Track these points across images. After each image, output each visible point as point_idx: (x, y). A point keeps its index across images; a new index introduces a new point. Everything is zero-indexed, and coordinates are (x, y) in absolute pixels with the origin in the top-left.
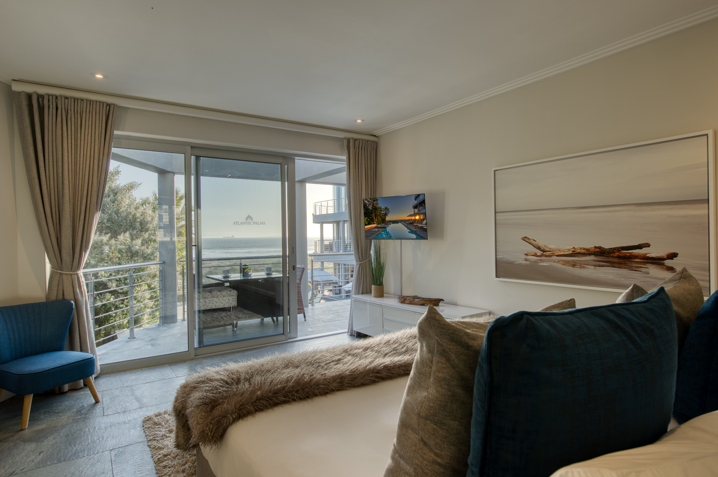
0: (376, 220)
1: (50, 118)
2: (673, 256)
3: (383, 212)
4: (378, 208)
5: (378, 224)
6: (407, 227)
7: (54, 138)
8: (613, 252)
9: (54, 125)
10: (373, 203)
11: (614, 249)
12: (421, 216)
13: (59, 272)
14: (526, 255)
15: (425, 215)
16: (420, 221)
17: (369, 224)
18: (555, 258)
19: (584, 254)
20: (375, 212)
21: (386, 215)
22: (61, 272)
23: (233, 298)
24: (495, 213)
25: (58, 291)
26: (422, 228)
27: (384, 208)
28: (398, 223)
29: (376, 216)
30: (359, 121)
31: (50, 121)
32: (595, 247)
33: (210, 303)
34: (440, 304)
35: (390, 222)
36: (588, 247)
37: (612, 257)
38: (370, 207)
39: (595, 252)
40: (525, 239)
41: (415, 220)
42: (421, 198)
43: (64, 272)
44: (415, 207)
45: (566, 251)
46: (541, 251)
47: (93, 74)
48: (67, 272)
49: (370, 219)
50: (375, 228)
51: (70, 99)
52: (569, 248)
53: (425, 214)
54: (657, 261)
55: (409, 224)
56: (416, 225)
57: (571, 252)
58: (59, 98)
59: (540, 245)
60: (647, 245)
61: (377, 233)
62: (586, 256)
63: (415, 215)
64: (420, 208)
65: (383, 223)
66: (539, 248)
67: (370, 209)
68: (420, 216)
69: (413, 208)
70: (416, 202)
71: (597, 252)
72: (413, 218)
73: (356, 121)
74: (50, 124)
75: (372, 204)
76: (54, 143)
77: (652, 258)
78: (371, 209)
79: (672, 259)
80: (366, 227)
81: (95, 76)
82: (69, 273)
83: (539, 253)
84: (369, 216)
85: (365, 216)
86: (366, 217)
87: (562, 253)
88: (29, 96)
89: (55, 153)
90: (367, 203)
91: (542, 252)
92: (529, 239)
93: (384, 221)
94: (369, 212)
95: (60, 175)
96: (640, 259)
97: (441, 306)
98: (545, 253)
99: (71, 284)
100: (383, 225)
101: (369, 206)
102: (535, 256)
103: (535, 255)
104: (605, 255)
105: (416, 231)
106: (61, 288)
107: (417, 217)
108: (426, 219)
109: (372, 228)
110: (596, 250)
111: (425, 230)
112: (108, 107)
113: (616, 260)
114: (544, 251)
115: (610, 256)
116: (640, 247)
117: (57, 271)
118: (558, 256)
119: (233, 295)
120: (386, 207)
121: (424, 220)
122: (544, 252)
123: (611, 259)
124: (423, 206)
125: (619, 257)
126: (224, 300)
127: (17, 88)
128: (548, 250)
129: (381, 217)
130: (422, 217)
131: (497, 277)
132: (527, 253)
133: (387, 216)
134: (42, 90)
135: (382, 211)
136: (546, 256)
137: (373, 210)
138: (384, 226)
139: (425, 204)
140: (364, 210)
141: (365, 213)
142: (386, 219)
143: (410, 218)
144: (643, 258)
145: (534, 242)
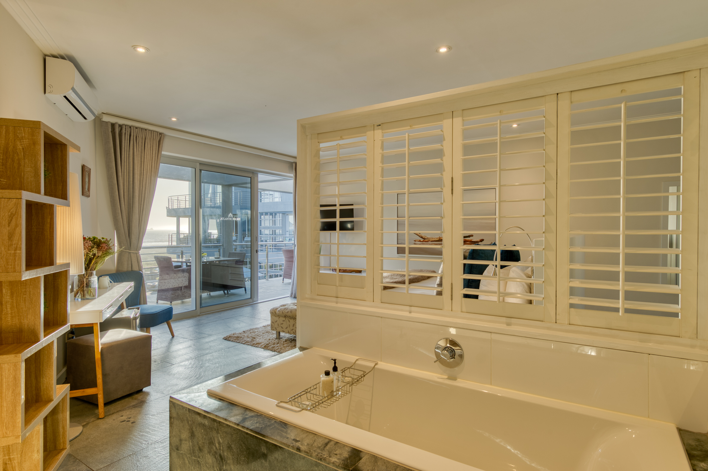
1: (126, 142)
2: (482, 240)
7: (128, 156)
9: (128, 147)
13: (128, 252)
14: (415, 241)
18: (430, 242)
22: (129, 251)
23: (185, 279)
24: (397, 217)
25: (128, 264)
31: (126, 144)
33: (168, 283)
43: (132, 252)
47: (170, 118)
48: (134, 252)
51: (139, 129)
52: (437, 237)
57: (438, 239)
58: (132, 128)
59: (422, 236)
66: (422, 237)
74: (126, 146)
76: (128, 160)
77: (474, 242)
79: (482, 242)
81: (171, 120)
82: (135, 252)
83: (422, 240)
87: (434, 240)
88: (113, 125)
89: (128, 166)
95: (131, 182)
97: (363, 272)
98: (425, 240)
99: (137, 260)
102: (420, 242)
106: (130, 262)
112: (160, 135)
114: (424, 239)
116: (469, 236)
117: (126, 251)
118: (431, 241)
119: (185, 277)
126: (179, 281)
127: (106, 119)
128: (427, 238)
131: (398, 253)
134: (121, 122)
136: (426, 242)
144: (470, 242)
145: (420, 234)
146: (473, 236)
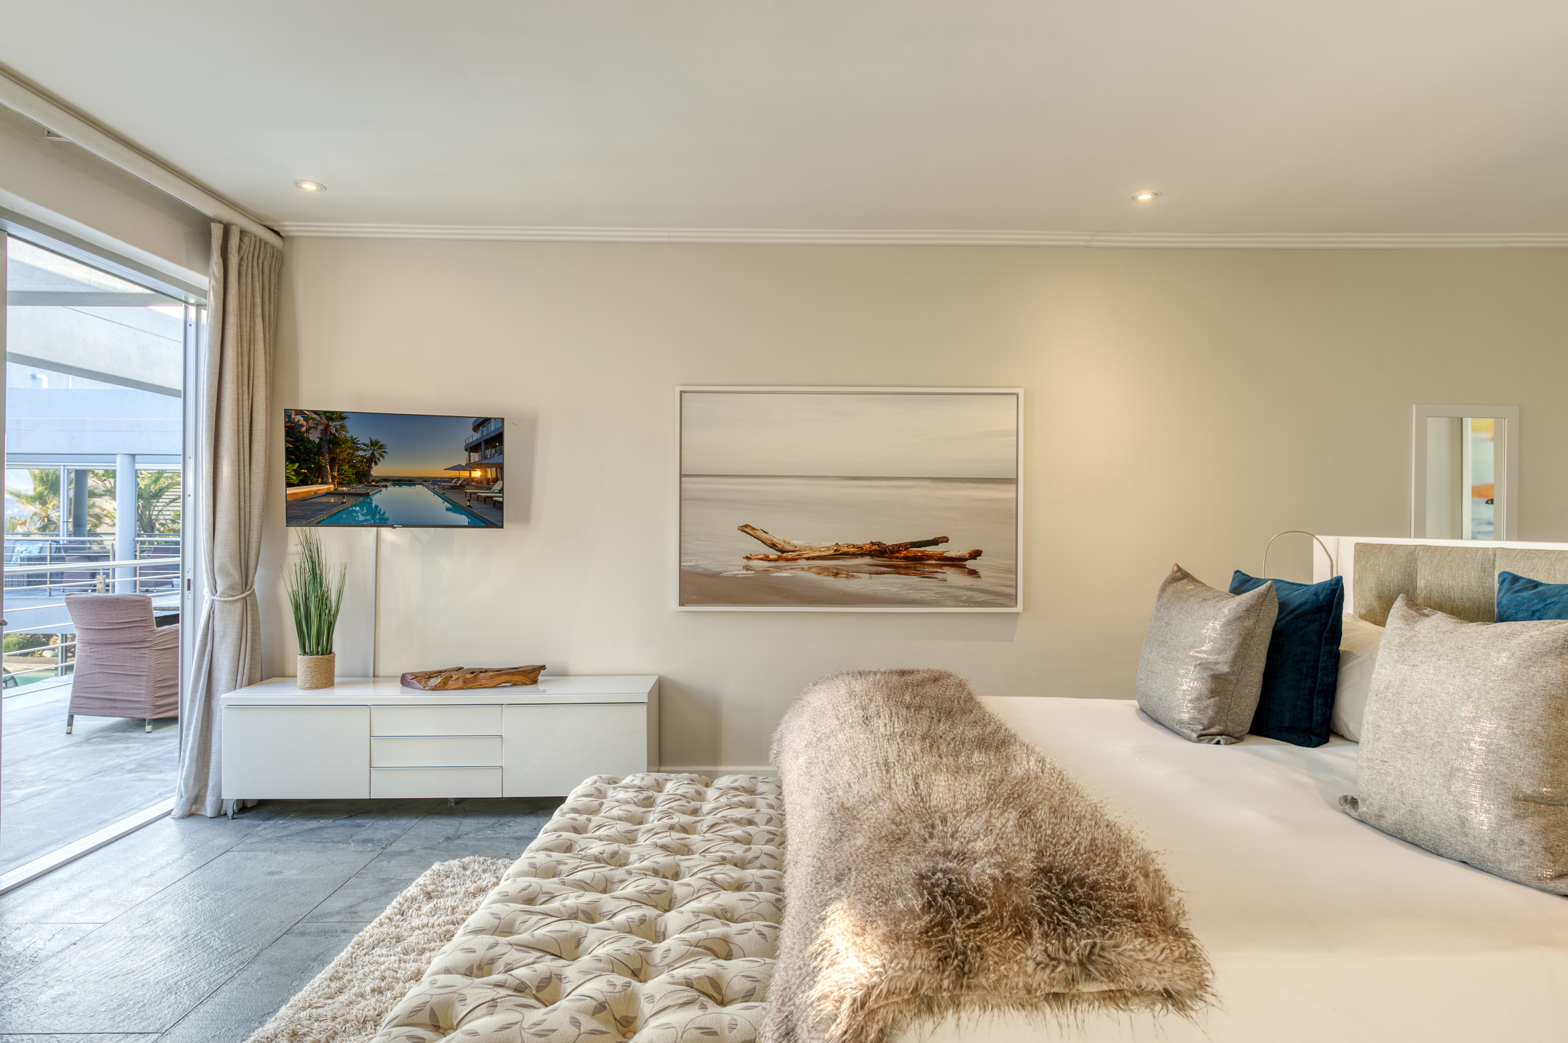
0: (335, 474)
2: (976, 554)
3: (360, 453)
4: (346, 441)
5: (340, 484)
6: (442, 496)
8: (899, 551)
10: (327, 426)
11: (900, 545)
12: (489, 470)
14: (748, 558)
15: (502, 469)
16: (485, 482)
17: (303, 482)
18: (803, 562)
19: (854, 555)
20: (330, 451)
21: (372, 460)
24: (681, 476)
26: (487, 500)
27: (368, 442)
28: (415, 485)
29: (333, 462)
30: (309, 187)
32: (872, 543)
34: (540, 678)
35: (386, 480)
36: (860, 543)
37: (897, 558)
38: (314, 436)
39: (871, 551)
40: (745, 529)
41: (469, 481)
42: (492, 427)
44: (473, 448)
45: (823, 549)
46: (777, 550)
49: (309, 468)
50: (329, 494)
52: (828, 544)
53: (500, 467)
54: (956, 563)
55: (450, 489)
56: (471, 494)
57: (832, 552)
59: (775, 540)
60: (945, 540)
61: (335, 510)
62: (856, 558)
63: (471, 466)
64: (488, 452)
65: (361, 482)
66: (773, 546)
67: (310, 442)
68: (486, 472)
69: (466, 450)
70: (476, 436)
71: (874, 550)
72: (465, 474)
73: (297, 184)
75: (321, 428)
77: (952, 559)
78: (317, 441)
79: (976, 559)
80: (291, 491)
83: (774, 554)
84: (305, 460)
85: (288, 459)
86: (292, 462)
87: (816, 554)
90: (302, 421)
91: (780, 554)
92: (753, 529)
93: (362, 476)
94: (306, 448)
96: (936, 560)
97: (543, 682)
98: (784, 555)
100: (360, 488)
101: (307, 431)
102: (766, 560)
103: (766, 558)
104: (886, 555)
105: (469, 506)
107: (477, 474)
108: (502, 480)
109: (317, 495)
110: (874, 548)
111: (499, 506)
113: (902, 563)
114: (783, 551)
115: (894, 557)
116: (935, 542)
118: (808, 559)
120: (374, 439)
121: (495, 480)
122: (784, 553)
123: (895, 562)
124: (496, 446)
125: (906, 558)
128: (791, 548)
129: (353, 466)
130: (491, 473)
131: (681, 603)
132: (749, 556)
133: (376, 463)
135: (358, 449)
136: (787, 560)
137: (325, 445)
138: (363, 491)
139: (501, 443)
140: (287, 441)
141: (288, 451)
142: (372, 473)
143: (455, 474)
144: (939, 559)
145: (765, 535)
146: (947, 541)
